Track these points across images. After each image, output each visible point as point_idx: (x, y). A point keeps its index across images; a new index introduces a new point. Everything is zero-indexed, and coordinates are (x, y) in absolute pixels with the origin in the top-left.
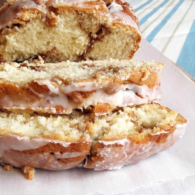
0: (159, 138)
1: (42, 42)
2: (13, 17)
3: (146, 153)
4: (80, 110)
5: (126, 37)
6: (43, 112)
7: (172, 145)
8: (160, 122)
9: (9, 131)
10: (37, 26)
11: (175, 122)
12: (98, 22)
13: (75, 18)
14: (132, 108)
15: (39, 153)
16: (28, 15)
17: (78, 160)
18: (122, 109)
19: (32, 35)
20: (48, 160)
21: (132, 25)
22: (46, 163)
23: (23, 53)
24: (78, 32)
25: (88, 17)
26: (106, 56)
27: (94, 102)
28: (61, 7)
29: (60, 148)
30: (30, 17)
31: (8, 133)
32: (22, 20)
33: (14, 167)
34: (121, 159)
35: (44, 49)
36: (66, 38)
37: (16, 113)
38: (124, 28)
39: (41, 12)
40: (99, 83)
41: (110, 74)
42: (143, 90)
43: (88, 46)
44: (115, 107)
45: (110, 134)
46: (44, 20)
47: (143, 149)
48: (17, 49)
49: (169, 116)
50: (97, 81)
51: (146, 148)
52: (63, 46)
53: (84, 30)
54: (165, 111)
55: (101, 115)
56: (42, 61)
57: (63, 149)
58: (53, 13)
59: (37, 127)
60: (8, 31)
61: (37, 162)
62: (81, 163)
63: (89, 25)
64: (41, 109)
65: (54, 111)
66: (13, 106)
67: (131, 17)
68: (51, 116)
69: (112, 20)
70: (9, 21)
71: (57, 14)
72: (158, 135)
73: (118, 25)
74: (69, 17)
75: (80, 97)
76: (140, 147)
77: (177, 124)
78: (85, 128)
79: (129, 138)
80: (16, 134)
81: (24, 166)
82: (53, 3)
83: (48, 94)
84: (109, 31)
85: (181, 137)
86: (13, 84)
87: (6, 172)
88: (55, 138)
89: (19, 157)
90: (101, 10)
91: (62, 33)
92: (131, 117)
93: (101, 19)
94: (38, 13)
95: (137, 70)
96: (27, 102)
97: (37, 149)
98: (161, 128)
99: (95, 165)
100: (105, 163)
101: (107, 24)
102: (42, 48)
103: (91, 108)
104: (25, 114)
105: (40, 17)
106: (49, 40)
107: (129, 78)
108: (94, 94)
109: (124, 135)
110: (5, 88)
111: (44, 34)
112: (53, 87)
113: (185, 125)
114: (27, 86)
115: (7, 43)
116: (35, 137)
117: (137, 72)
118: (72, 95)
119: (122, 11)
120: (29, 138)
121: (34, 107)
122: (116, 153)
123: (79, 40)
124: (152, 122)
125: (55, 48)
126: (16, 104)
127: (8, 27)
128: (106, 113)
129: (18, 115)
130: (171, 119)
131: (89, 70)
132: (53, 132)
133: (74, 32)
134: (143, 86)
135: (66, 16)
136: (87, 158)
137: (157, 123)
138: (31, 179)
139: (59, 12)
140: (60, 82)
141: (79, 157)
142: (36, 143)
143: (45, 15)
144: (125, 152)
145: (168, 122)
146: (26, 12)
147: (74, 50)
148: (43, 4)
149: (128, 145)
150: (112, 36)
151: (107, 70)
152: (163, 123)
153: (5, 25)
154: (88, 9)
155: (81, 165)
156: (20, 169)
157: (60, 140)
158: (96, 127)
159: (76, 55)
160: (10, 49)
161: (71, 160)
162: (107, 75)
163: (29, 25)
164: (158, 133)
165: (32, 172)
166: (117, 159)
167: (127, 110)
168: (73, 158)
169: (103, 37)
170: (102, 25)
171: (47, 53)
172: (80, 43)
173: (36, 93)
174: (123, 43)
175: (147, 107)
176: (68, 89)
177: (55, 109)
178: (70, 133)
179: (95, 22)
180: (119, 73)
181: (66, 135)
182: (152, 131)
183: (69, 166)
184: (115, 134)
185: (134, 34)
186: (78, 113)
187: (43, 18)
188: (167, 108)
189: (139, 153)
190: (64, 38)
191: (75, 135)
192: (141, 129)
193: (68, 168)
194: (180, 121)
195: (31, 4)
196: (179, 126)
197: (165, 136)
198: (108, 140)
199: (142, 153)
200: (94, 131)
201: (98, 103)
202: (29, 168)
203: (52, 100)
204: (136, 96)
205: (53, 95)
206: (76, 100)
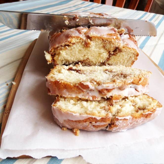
0: (147, 115)
1: (81, 55)
2: (65, 41)
3: (139, 123)
4: (105, 98)
5: (130, 54)
6: (85, 99)
7: (153, 119)
8: (148, 106)
9: (68, 110)
10: (79, 46)
11: (156, 106)
12: (115, 46)
13: (101, 43)
14: (133, 97)
15: (84, 122)
16: (75, 40)
17: (104, 126)
18: (127, 98)
19: (76, 51)
20: (88, 126)
21: (134, 48)
22: (87, 127)
23: (69, 60)
24: (102, 50)
25: (109, 43)
26: (118, 63)
27: (113, 94)
28: (94, 37)
29: (95, 120)
30: (75, 41)
31: (68, 111)
32: (70, 43)
33: (68, 129)
34: (126, 127)
35: (82, 59)
36: (95, 54)
37: (69, 98)
38: (130, 49)
39: (82, 39)
40: (117, 85)
41: (122, 79)
42: (140, 87)
43: (108, 58)
44: (124, 97)
45: (122, 113)
46: (83, 43)
47: (139, 121)
48: (66, 58)
49: (153, 103)
50: (116, 84)
51: (140, 121)
52: (93, 58)
53: (106, 49)
54: (151, 100)
55: (116, 101)
56: (81, 65)
57: (97, 120)
58: (89, 40)
59: (82, 108)
60: (62, 48)
61: (82, 127)
62: (105, 128)
63: (109, 47)
64: (84, 97)
65: (91, 99)
66: (68, 95)
67: (134, 42)
68: (89, 101)
69: (123, 44)
70: (63, 42)
71: (91, 40)
72: (147, 114)
73: (126, 48)
74: (98, 42)
75: (106, 92)
76: (137, 120)
77: (157, 108)
78: (108, 110)
79: (132, 116)
80: (72, 112)
81: (74, 129)
82: (89, 34)
83: (88, 90)
84: (120, 51)
85: (159, 115)
86: (69, 83)
87: (63, 131)
88: (93, 115)
89: (72, 124)
90: (116, 39)
91: (93, 50)
92: (132, 103)
93: (116, 44)
94: (80, 39)
95: (137, 76)
96: (76, 93)
97: (83, 120)
98: (149, 110)
99: (113, 129)
100: (118, 128)
101: (119, 47)
102: (80, 58)
103: (111, 97)
104: (74, 99)
105: (81, 41)
106: (85, 54)
107: (132, 81)
108: (113, 90)
109: (129, 114)
110: (65, 85)
111: (83, 51)
112: (92, 86)
113: (161, 108)
114: (77, 85)
115: (60, 55)
116: (82, 114)
117: (137, 78)
118: (101, 91)
119: (129, 38)
120: (79, 114)
121: (80, 96)
122: (124, 123)
123: (103, 55)
124: (144, 106)
125: (88, 58)
126: (70, 94)
127: (62, 46)
128: (119, 100)
129: (70, 100)
130: (154, 104)
131: (110, 75)
132: (92, 111)
133: (100, 51)
134: (140, 85)
135: (96, 42)
136: (108, 125)
137: (146, 107)
138: (78, 136)
139: (92, 39)
140: (95, 83)
141: (105, 125)
142: (83, 117)
143: (84, 41)
144: (129, 123)
145: (152, 107)
146: (73, 38)
147: (99, 60)
148: (83, 34)
149: (131, 119)
150: (122, 53)
151: (120, 75)
152: (149, 107)
153: (60, 45)
154: (109, 39)
155: (105, 129)
156: (71, 130)
157: (96, 116)
158: (114, 109)
159: (100, 62)
160: (62, 58)
161: (100, 126)
162: (121, 79)
163: (74, 46)
164: (147, 113)
165: (78, 132)
166: (125, 126)
167: (130, 98)
168: (102, 125)
169: (117, 53)
170: (117, 47)
171: (83, 61)
172: (103, 56)
173: (82, 89)
174: (128, 57)
175: (141, 97)
176: (100, 88)
177: (92, 98)
178: (101, 112)
179: (113, 46)
180: (127, 79)
181: (98, 113)
182: (144, 112)
183: (99, 129)
184: (124, 113)
185: (135, 52)
186: (103, 100)
187: (83, 42)
188: (152, 98)
189: (136, 123)
190: (94, 54)
191: (103, 114)
192: (138, 110)
193: (98, 130)
194: (159, 106)
195: (76, 33)
196: (158, 109)
197: (150, 114)
198: (120, 116)
199: (138, 123)
200: (113, 111)
201: (115, 95)
202: (77, 129)
203: (90, 93)
204: (136, 91)
205: (91, 90)
206: (103, 94)
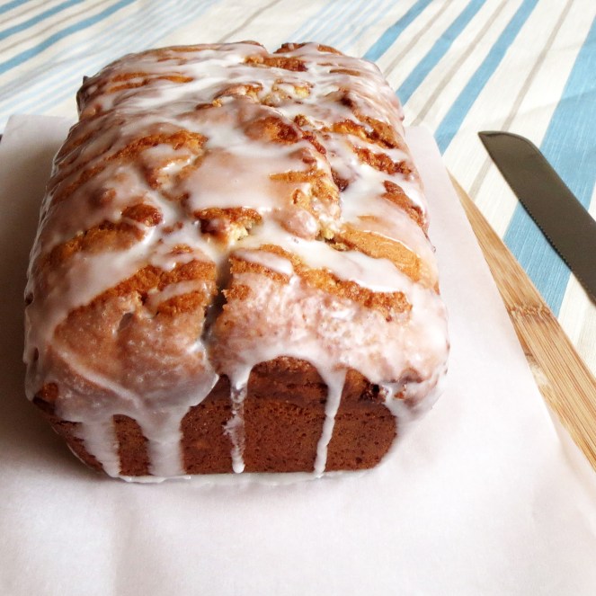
67: (406, 210)
90: (317, 192)
119: (384, 196)
